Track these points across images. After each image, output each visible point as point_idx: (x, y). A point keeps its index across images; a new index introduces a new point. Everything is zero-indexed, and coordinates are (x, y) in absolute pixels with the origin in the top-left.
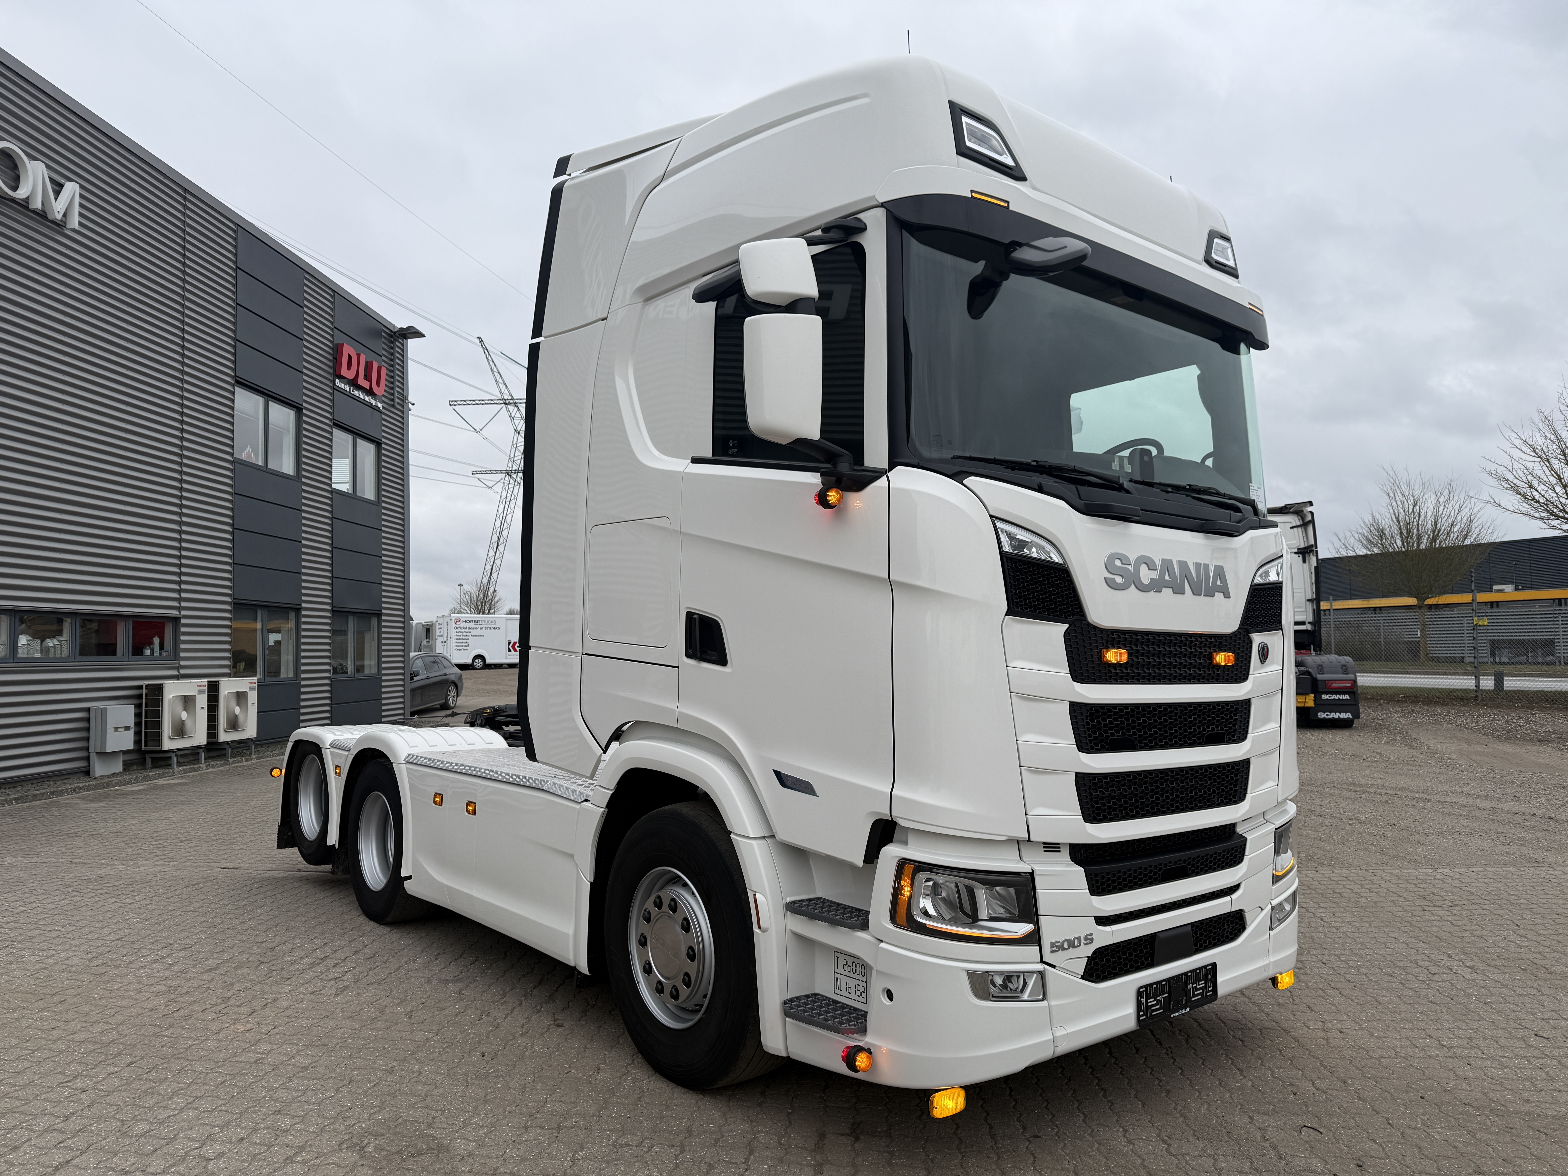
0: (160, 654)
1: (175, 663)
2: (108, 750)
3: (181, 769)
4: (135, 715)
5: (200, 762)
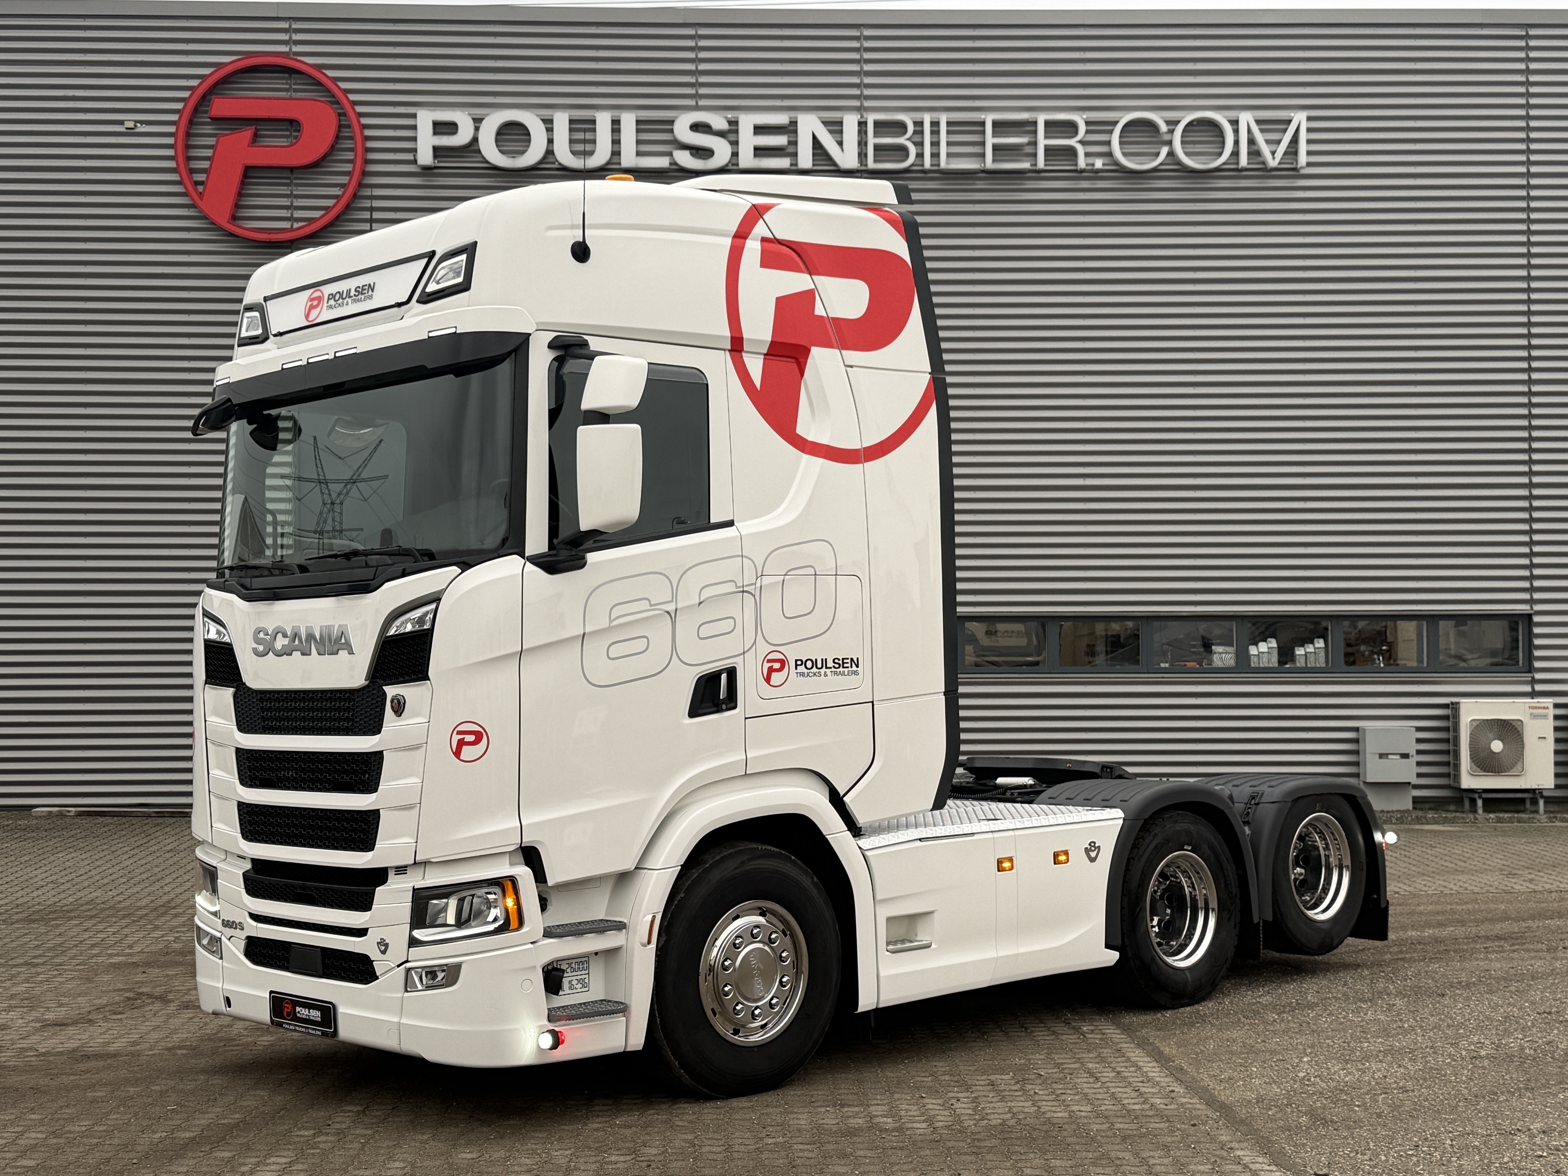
1: (1528, 677)
2: (1369, 779)
3: (1492, 816)
4: (1419, 741)
5: (1537, 812)
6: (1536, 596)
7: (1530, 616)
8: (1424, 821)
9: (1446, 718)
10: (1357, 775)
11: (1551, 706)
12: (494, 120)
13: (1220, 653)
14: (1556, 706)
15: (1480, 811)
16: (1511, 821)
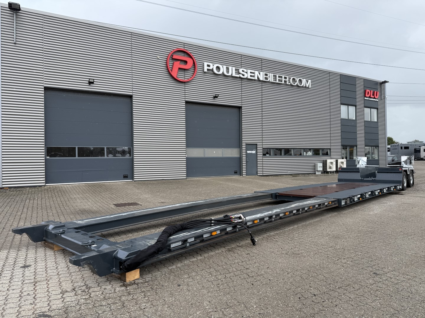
4: (322, 165)
6: (331, 146)
7: (330, 149)
10: (315, 170)
11: (335, 160)
12: (216, 65)
15: (329, 174)
16: (332, 175)
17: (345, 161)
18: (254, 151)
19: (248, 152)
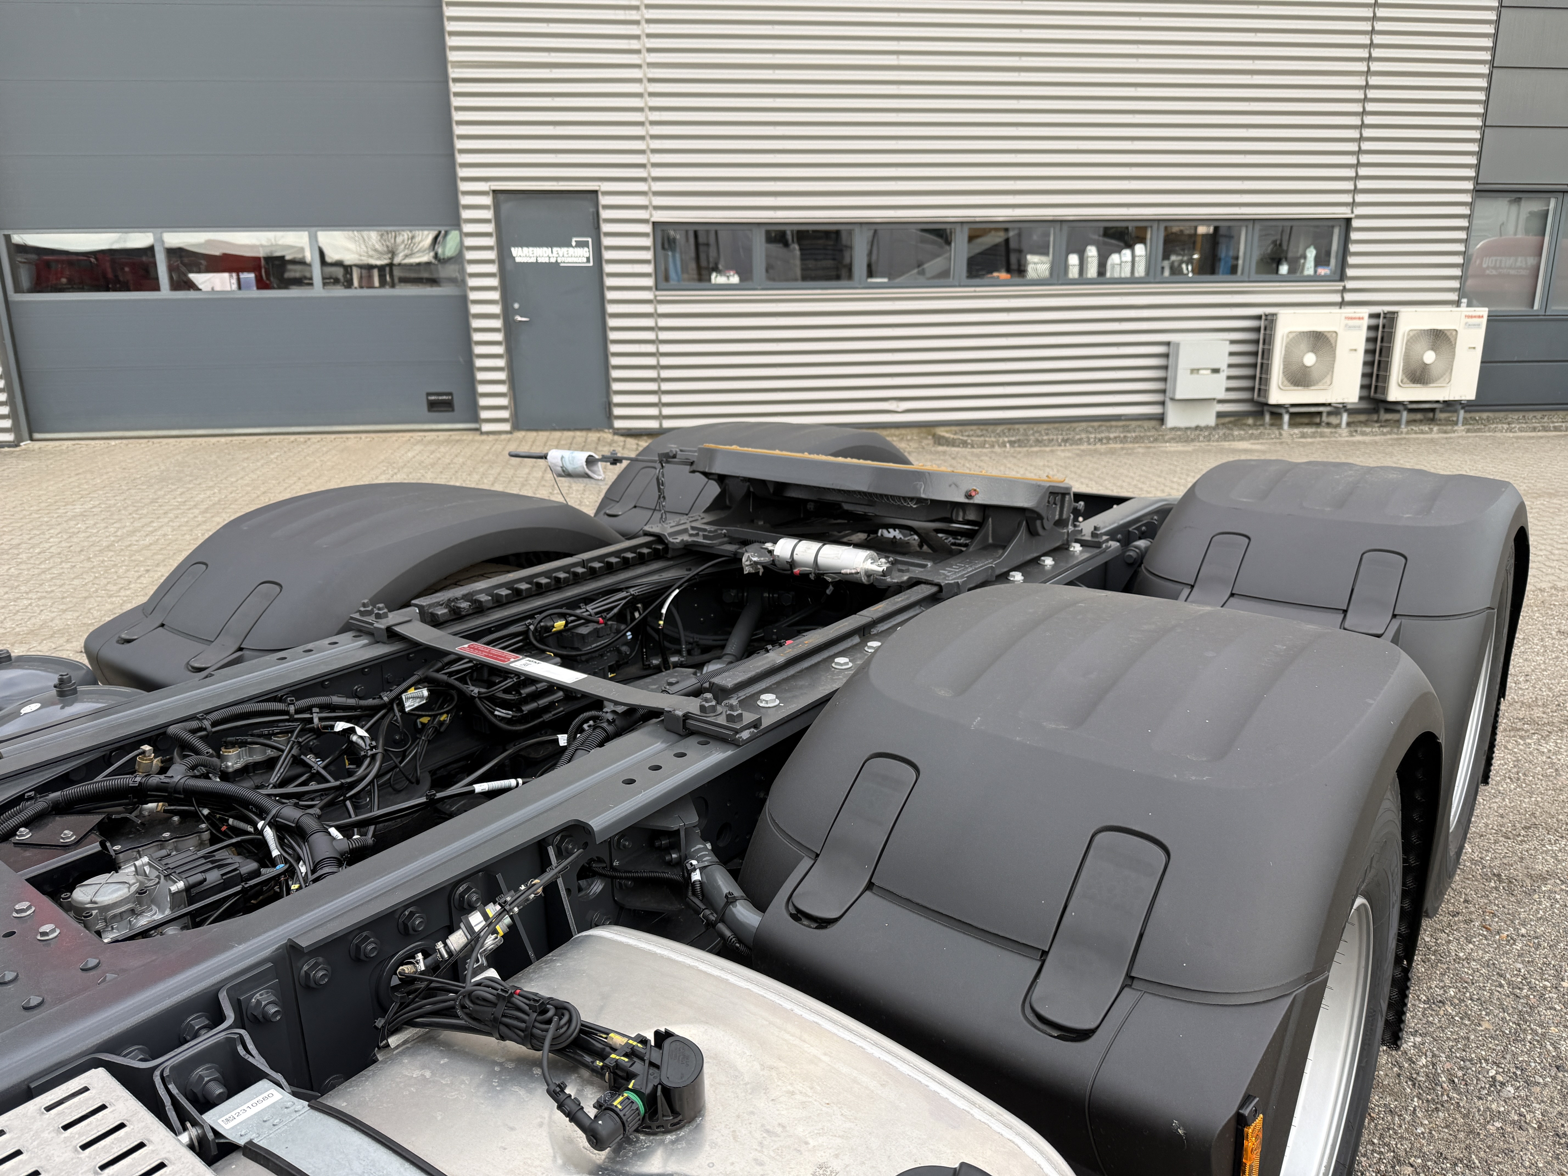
0: (1315, 272)
1: (1339, 286)
2: (1178, 396)
3: (1296, 431)
4: (1231, 354)
5: (1338, 426)
6: (1360, 198)
7: (1348, 221)
8: (1231, 438)
9: (1257, 330)
10: (1164, 391)
11: (1366, 316)
13: (1035, 263)
14: (1372, 316)
15: (1286, 426)
16: (1313, 435)
17: (1468, 326)
18: (580, 245)
19: (522, 254)
